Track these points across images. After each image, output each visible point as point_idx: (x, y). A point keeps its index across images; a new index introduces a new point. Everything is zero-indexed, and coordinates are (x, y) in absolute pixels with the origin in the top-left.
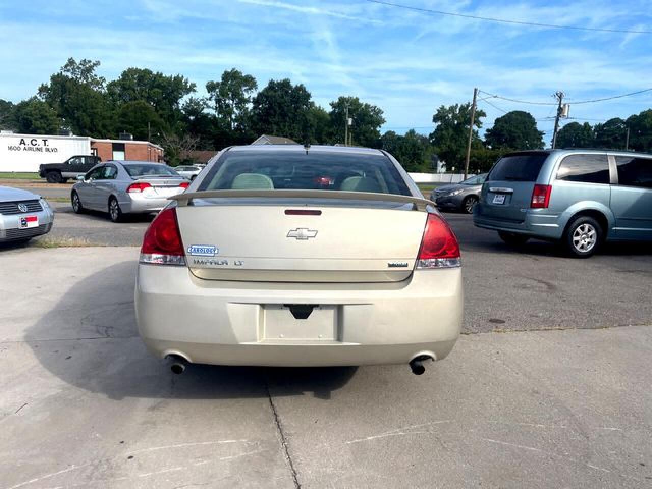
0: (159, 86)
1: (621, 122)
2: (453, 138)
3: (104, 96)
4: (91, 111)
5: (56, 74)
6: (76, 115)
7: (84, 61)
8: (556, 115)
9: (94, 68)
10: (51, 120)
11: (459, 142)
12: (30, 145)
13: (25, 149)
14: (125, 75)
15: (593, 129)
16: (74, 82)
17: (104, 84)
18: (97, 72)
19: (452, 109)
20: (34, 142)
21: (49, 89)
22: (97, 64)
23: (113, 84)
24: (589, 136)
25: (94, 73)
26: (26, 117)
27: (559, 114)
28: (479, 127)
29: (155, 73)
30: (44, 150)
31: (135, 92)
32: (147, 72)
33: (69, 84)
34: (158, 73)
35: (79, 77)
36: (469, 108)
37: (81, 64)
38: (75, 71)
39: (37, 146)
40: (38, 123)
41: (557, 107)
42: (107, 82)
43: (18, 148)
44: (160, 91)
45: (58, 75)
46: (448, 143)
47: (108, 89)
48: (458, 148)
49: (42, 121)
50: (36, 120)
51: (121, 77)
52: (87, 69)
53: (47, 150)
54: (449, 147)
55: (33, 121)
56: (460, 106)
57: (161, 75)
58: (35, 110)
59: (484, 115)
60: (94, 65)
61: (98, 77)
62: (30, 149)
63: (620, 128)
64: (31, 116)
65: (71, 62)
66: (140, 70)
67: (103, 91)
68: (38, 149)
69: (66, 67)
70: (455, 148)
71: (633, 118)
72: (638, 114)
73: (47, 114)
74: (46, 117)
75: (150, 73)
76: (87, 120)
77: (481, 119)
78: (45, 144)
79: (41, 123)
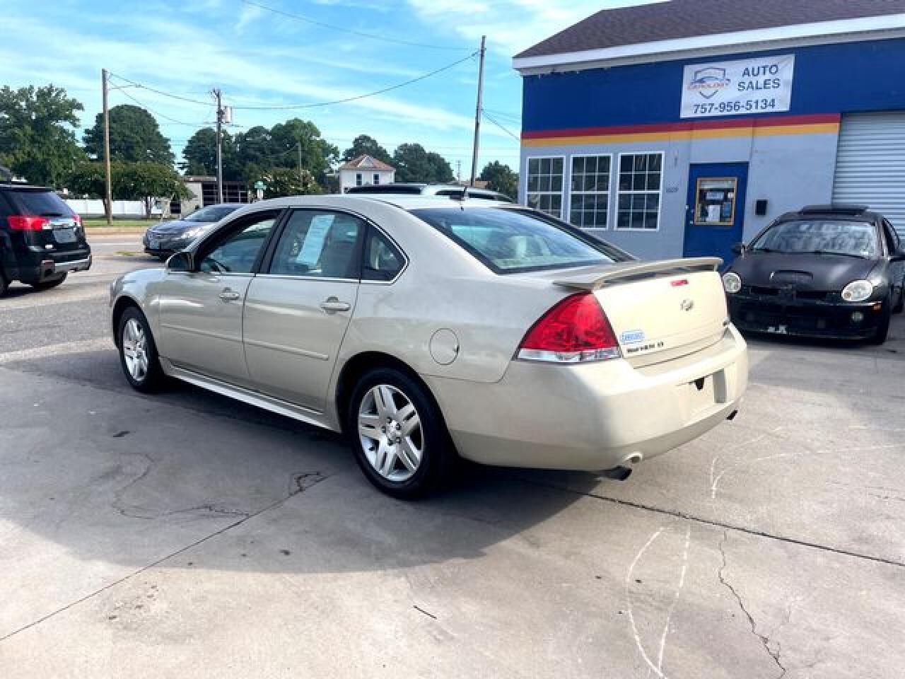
1: (267, 132)
2: (33, 141)
8: (216, 120)
11: (44, 148)
15: (234, 139)
19: (24, 93)
24: (230, 148)
27: (219, 119)
28: (75, 125)
36: (54, 94)
41: (216, 109)
46: (27, 149)
48: (45, 157)
54: (29, 154)
56: (36, 90)
59: (80, 107)
63: (265, 139)
70: (40, 157)
71: (278, 128)
72: (284, 123)
77: (76, 113)
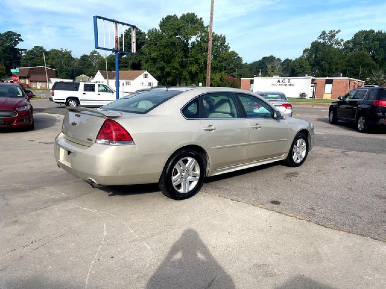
0: (378, 40)
3: (340, 51)
4: (330, 60)
5: (314, 41)
6: (321, 64)
7: (331, 31)
9: (337, 34)
10: (305, 68)
12: (282, 83)
13: (279, 85)
14: (356, 36)
16: (324, 44)
17: (342, 43)
18: (338, 37)
20: (284, 81)
21: (309, 50)
22: (339, 31)
23: (348, 42)
25: (336, 38)
26: (293, 67)
29: (376, 31)
30: (288, 85)
31: (361, 45)
32: (372, 32)
33: (320, 46)
34: (379, 31)
35: (327, 41)
37: (329, 33)
38: (325, 38)
39: (285, 83)
40: (299, 70)
42: (344, 42)
43: (276, 85)
44: (378, 42)
45: (315, 41)
47: (344, 46)
49: (300, 69)
50: (297, 68)
51: (353, 37)
52: (332, 35)
53: (290, 85)
55: (296, 69)
57: (381, 32)
58: (298, 63)
60: (337, 32)
61: (339, 39)
62: (282, 85)
64: (295, 66)
65: (324, 33)
66: (367, 31)
67: (341, 47)
68: (285, 85)
69: (320, 36)
73: (303, 65)
74: (303, 66)
75: (373, 32)
76: (327, 66)
78: (289, 82)
79: (300, 70)
